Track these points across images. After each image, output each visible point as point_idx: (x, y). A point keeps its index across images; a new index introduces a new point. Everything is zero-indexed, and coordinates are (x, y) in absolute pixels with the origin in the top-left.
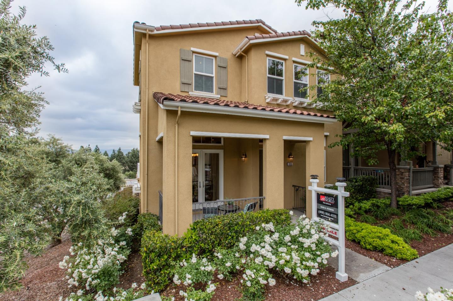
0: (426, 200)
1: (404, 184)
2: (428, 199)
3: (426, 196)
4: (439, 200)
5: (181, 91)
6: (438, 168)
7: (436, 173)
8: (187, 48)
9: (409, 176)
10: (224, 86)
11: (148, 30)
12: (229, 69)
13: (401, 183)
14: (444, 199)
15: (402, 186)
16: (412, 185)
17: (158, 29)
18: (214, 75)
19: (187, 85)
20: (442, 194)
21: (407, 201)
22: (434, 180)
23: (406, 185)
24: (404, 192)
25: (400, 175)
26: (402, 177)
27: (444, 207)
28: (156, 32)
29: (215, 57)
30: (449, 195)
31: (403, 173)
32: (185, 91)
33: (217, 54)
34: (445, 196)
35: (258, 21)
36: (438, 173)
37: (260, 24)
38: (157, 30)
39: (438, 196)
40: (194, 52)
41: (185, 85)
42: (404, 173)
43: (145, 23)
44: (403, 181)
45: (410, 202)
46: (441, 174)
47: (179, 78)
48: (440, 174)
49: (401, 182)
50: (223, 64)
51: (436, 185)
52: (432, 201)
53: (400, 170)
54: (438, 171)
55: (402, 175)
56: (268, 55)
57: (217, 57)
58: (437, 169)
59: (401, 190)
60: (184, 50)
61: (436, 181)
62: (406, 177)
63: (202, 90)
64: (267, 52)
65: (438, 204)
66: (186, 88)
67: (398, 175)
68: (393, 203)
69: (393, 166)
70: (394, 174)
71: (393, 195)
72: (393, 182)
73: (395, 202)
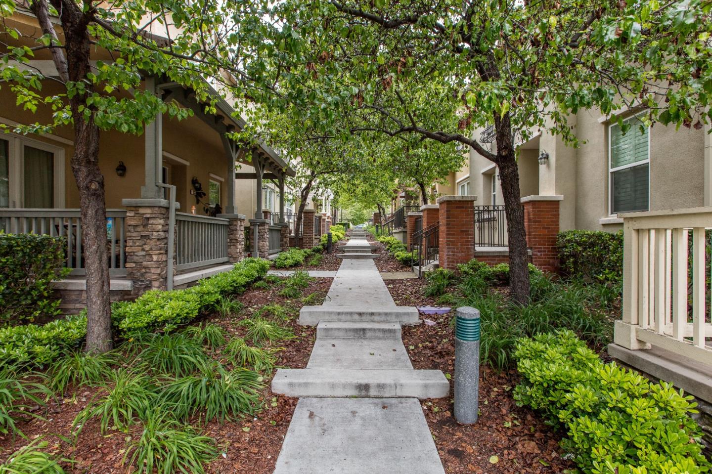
0: (206, 297)
1: (150, 255)
2: (208, 293)
3: (207, 287)
4: (234, 292)
6: (236, 219)
7: (233, 230)
9: (166, 231)
13: (143, 253)
14: (244, 286)
15: (145, 263)
16: (175, 258)
20: (240, 275)
21: (149, 312)
22: (229, 247)
23: (155, 258)
24: (151, 281)
25: (140, 229)
26: (147, 233)
27: (242, 308)
30: (252, 275)
31: (148, 219)
34: (247, 280)
36: (236, 230)
39: (234, 282)
42: (151, 221)
44: (147, 248)
45: (157, 312)
46: (241, 235)
48: (239, 233)
49: (143, 250)
51: (232, 257)
52: (220, 297)
53: (141, 211)
54: (236, 225)
55: (145, 226)
58: (235, 223)
59: (143, 275)
61: (232, 250)
62: (155, 234)
65: (233, 303)
67: (136, 226)
68: (93, 332)
69: (88, 180)
70: (96, 212)
71: (94, 300)
72: (90, 247)
73: (101, 325)
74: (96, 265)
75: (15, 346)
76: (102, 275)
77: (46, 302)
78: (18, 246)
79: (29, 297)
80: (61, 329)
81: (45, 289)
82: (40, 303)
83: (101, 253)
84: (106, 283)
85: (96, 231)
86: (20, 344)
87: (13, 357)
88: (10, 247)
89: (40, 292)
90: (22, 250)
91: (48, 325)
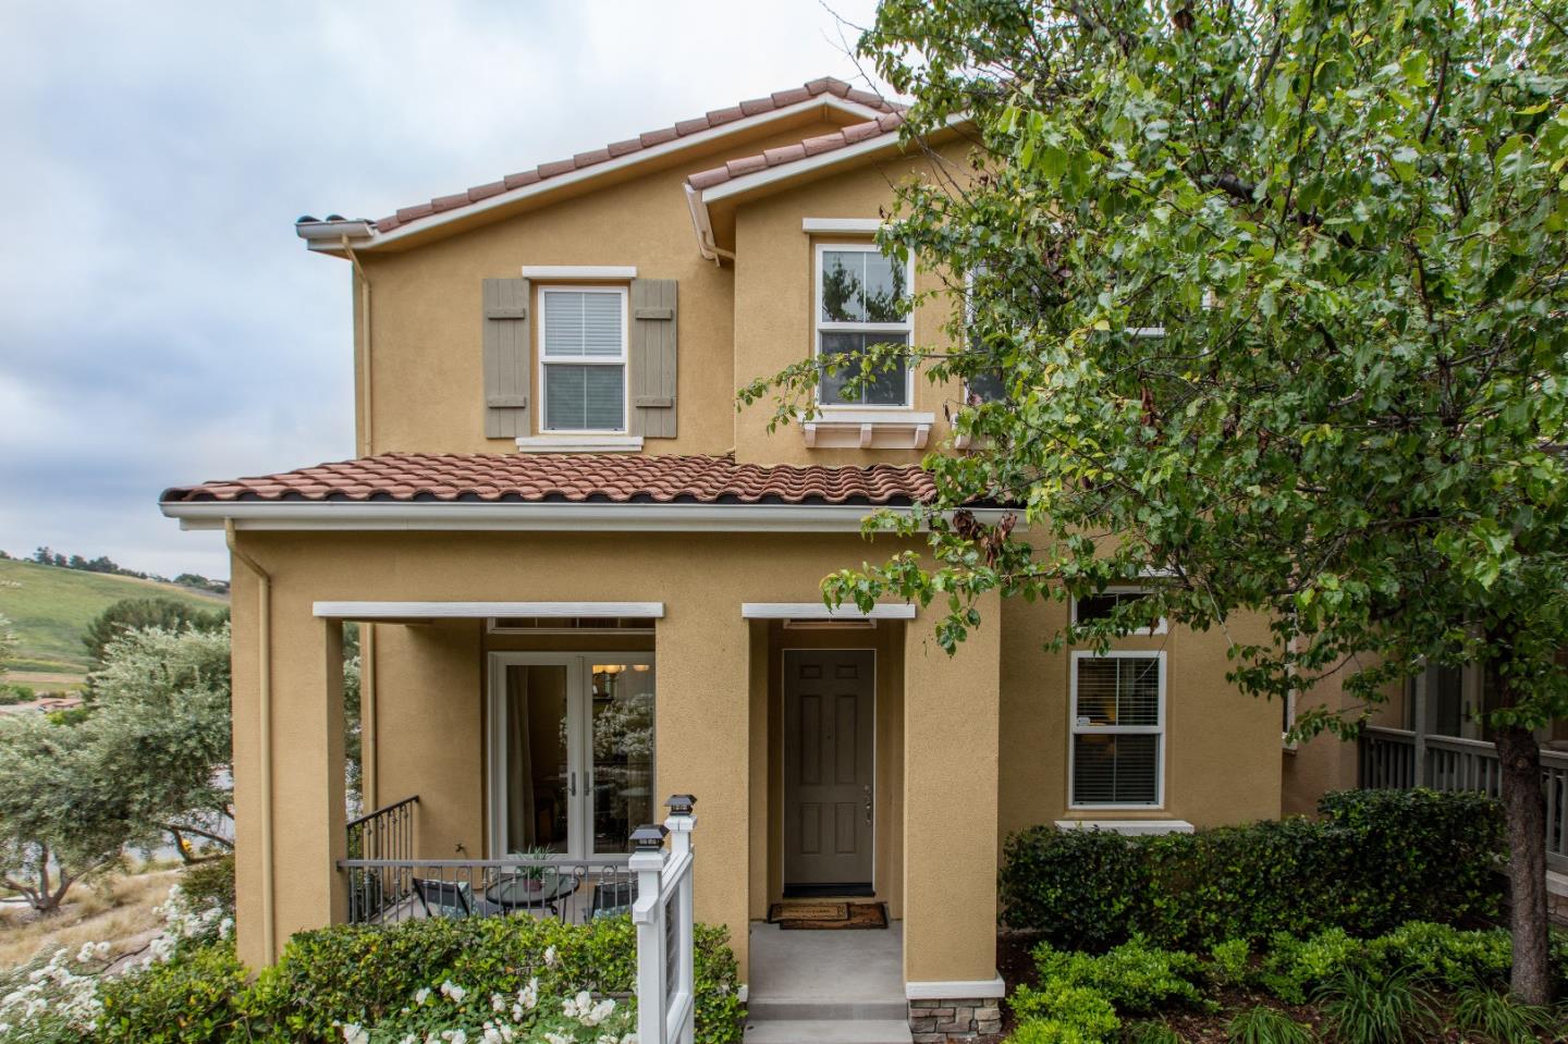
5: (490, 439)
8: (506, 274)
10: (666, 397)
11: (345, 240)
12: (687, 323)
17: (385, 227)
18: (623, 358)
19: (510, 414)
28: (380, 238)
29: (626, 282)
32: (503, 435)
33: (628, 271)
35: (812, 91)
37: (828, 99)
38: (384, 231)
40: (535, 283)
41: (503, 412)
43: (340, 214)
47: (481, 391)
50: (658, 308)
56: (815, 237)
57: (633, 283)
60: (498, 281)
63: (578, 425)
64: (811, 224)
66: (505, 425)
68: (1519, 967)
69: (1513, 755)
70: (1525, 799)
71: (1521, 923)
72: (1516, 847)
73: (1530, 962)
74: (1524, 874)
75: (1423, 950)
76: (1533, 890)
77: (1477, 894)
78: (1442, 814)
79: (1455, 883)
80: (1480, 946)
81: (1476, 876)
82: (1469, 894)
83: (1533, 858)
84: (1539, 903)
85: (1525, 826)
86: (1428, 948)
87: (1419, 962)
88: (1433, 814)
89: (1468, 878)
90: (1446, 820)
91: (1465, 934)
